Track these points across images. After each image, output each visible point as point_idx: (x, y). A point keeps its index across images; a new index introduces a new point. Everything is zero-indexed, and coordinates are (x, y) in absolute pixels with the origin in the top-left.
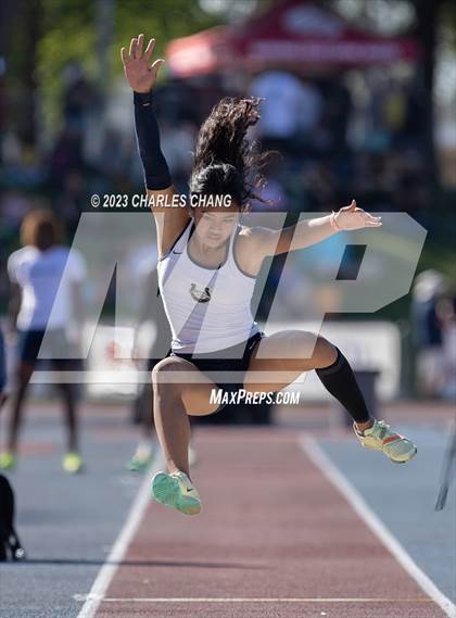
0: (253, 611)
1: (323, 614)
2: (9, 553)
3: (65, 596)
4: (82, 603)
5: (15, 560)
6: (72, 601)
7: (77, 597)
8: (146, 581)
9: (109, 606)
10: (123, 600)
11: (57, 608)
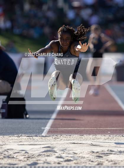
0: (90, 132)
1: (109, 132)
2: (24, 116)
3: (39, 128)
4: (44, 130)
5: (27, 118)
6: (41, 129)
7: (43, 128)
8: (61, 124)
9: (51, 130)
10: (55, 129)
11: (37, 131)
